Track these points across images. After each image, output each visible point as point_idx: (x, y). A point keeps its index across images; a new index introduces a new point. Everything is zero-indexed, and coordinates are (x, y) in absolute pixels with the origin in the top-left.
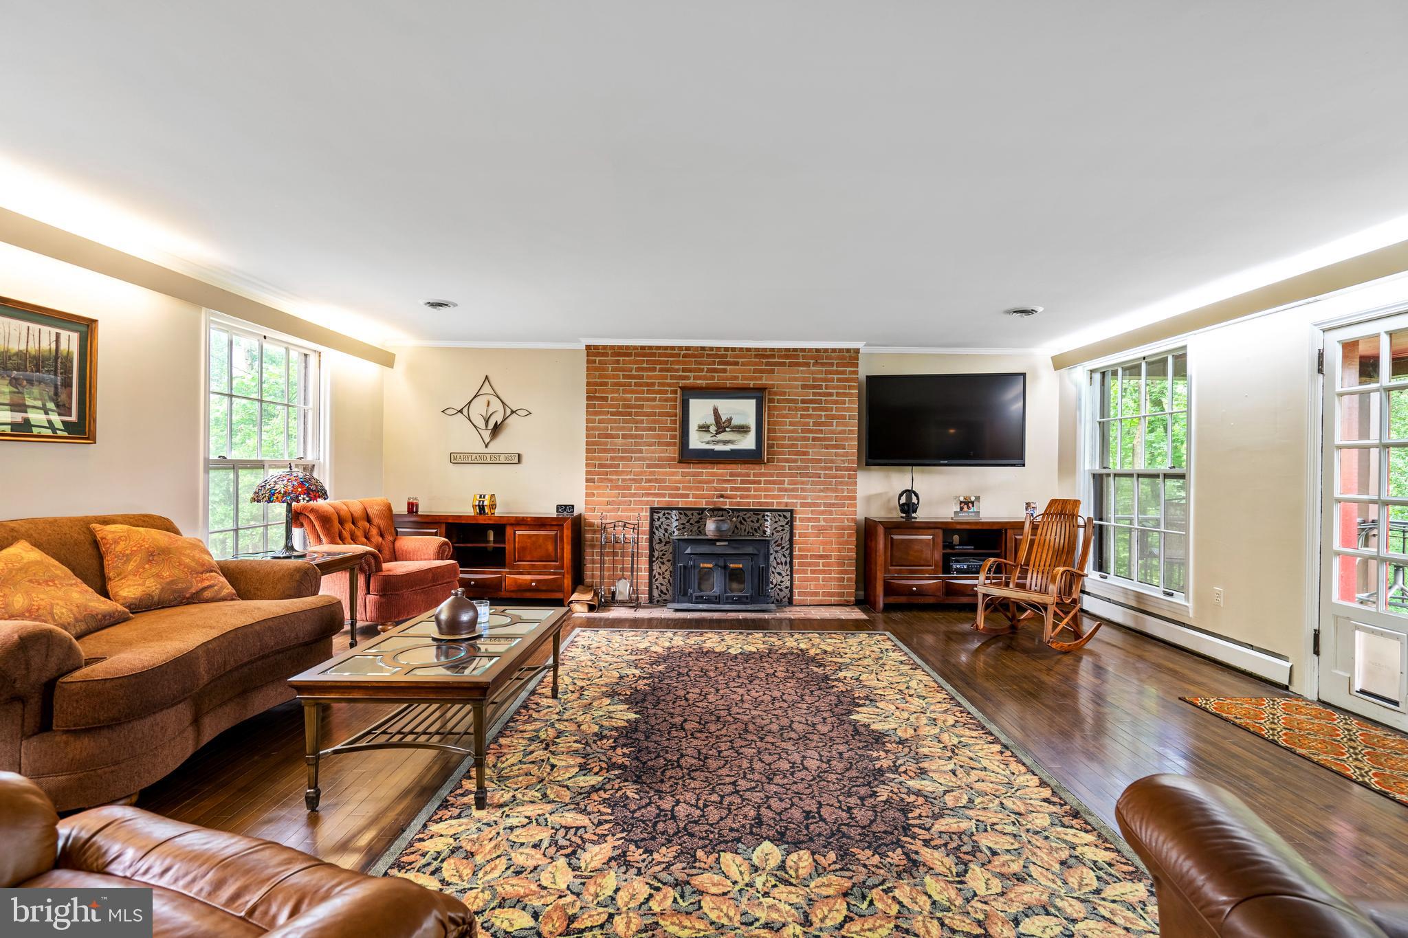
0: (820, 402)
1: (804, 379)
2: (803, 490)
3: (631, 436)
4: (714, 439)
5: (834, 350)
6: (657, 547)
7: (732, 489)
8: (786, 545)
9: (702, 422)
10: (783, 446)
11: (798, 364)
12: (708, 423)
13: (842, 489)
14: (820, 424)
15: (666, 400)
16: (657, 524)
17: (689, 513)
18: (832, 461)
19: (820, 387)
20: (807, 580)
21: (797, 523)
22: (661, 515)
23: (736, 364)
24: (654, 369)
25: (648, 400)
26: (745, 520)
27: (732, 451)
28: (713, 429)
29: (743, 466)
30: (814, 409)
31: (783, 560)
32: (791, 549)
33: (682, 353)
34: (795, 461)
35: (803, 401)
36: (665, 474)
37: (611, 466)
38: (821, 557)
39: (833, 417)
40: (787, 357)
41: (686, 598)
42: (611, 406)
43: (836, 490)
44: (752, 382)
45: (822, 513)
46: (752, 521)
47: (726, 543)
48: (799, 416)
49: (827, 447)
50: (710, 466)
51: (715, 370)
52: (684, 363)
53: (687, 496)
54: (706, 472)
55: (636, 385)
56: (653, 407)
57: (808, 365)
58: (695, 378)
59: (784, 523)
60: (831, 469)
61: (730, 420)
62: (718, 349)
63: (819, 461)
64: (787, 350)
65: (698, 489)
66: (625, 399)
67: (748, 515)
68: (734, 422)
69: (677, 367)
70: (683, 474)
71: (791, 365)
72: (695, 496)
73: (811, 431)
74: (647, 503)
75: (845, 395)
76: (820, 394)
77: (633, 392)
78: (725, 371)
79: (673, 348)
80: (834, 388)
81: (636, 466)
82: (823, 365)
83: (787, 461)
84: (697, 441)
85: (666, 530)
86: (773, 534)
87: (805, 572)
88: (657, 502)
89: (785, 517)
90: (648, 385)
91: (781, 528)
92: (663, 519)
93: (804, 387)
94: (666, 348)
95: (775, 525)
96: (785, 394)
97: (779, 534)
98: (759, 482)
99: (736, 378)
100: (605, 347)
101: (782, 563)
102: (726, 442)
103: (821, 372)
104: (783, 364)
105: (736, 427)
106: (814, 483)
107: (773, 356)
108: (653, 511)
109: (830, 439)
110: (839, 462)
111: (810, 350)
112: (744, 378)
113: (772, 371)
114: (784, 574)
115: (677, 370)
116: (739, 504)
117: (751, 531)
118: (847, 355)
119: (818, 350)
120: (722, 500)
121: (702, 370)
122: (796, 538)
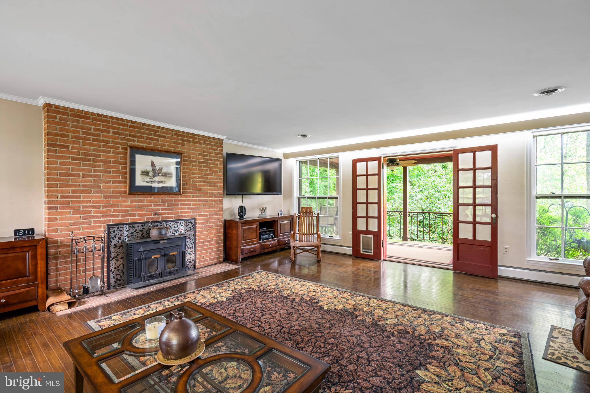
0: (207, 163)
1: (200, 151)
2: (200, 208)
3: (91, 176)
4: (151, 180)
5: (213, 138)
6: (113, 250)
7: (163, 209)
8: (192, 238)
9: (144, 169)
10: (189, 185)
11: (197, 143)
12: (148, 170)
13: (217, 207)
14: (207, 174)
15: (118, 153)
16: (113, 235)
17: (136, 226)
18: (212, 193)
19: (206, 156)
20: (202, 254)
21: (197, 225)
22: (115, 229)
23: (164, 137)
24: (109, 132)
25: (104, 151)
26: (171, 227)
27: (163, 187)
28: (151, 174)
29: (169, 196)
30: (204, 167)
31: (191, 246)
32: (194, 239)
33: (129, 124)
34: (196, 193)
35: (199, 162)
36: (119, 202)
37: (73, 197)
38: (208, 241)
39: (213, 171)
40: (191, 138)
41: (140, 279)
42: (71, 153)
43: (214, 207)
44: (173, 149)
45: (208, 219)
46: (174, 227)
47: (166, 241)
48: (197, 169)
49: (210, 186)
50: (149, 196)
51: (151, 139)
52: (131, 131)
53: (134, 215)
54: (146, 200)
55: (94, 140)
56: (108, 157)
57: (201, 143)
58: (138, 141)
59: (191, 226)
60: (212, 197)
61: (161, 169)
62: (153, 126)
63: (207, 193)
64: (192, 134)
65: (141, 210)
66: (85, 149)
67: (172, 223)
68: (164, 171)
69: (126, 133)
70: (131, 202)
71: (193, 142)
72: (139, 215)
73: (203, 178)
74: (105, 222)
75: (217, 161)
76: (207, 159)
77: (91, 145)
78: (157, 140)
79: (123, 120)
80: (213, 157)
81: (95, 197)
82: (208, 144)
83: (192, 193)
84: (140, 181)
85: (120, 239)
86: (185, 233)
87: (201, 250)
88: (112, 220)
89: (191, 223)
90: (103, 141)
91: (189, 229)
92: (117, 232)
93: (199, 155)
94: (118, 119)
95: (187, 228)
96: (190, 157)
97: (189, 232)
98: (178, 205)
99: (164, 145)
100: (65, 108)
101: (190, 248)
102: (159, 182)
103: (207, 148)
104: (189, 141)
105: (164, 173)
106: (205, 204)
107: (184, 136)
108: (109, 226)
109: (211, 182)
110: (215, 193)
111: (202, 136)
112: (168, 146)
113: (184, 144)
114: (191, 253)
115: (126, 135)
116: (167, 218)
117: (174, 232)
118: (218, 141)
119: (206, 137)
120: (156, 216)
121: (143, 137)
122: (197, 233)
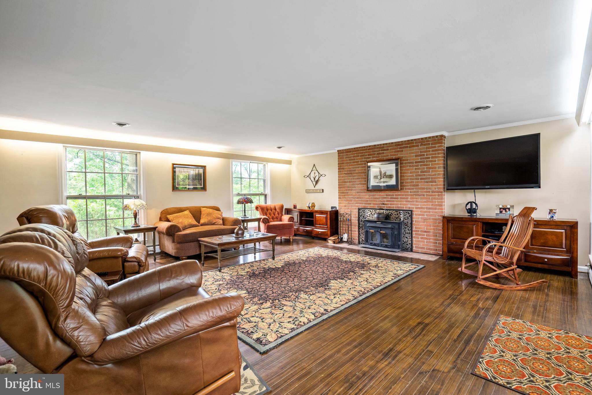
0: (424, 162)
1: (416, 152)
2: (416, 201)
3: (352, 182)
4: (380, 181)
5: (430, 137)
6: (361, 223)
7: (387, 201)
8: (410, 225)
9: (375, 175)
10: (407, 183)
11: (414, 146)
12: (377, 175)
13: (435, 201)
14: (424, 172)
15: (363, 167)
16: (361, 214)
17: (371, 210)
18: (430, 189)
19: (424, 155)
20: (419, 241)
21: (414, 216)
22: (362, 211)
23: (388, 150)
24: (358, 156)
25: (357, 168)
26: (392, 214)
27: (387, 185)
28: (379, 177)
29: (391, 192)
30: (421, 165)
31: (408, 232)
32: (412, 227)
33: (368, 148)
34: (413, 189)
35: (416, 162)
36: (363, 195)
37: (346, 193)
38: (425, 232)
39: (430, 168)
40: (408, 144)
41: (367, 243)
42: (345, 171)
43: (432, 202)
44: (394, 157)
45: (426, 212)
46: (395, 215)
47: (380, 223)
48: (414, 169)
49: (427, 182)
50: (379, 192)
51: (380, 154)
52: (369, 152)
53: (370, 204)
54: (378, 195)
55: (353, 162)
56: (358, 170)
57: (418, 146)
58: (373, 157)
59: (408, 216)
60: (429, 192)
61: (385, 173)
62: (380, 145)
63: (424, 188)
64: (408, 141)
65: (374, 201)
66: (350, 168)
67: (393, 212)
68: (387, 174)
69: (366, 154)
70: (369, 195)
71: (410, 147)
72: (374, 204)
73: (420, 175)
74: (357, 206)
75: (436, 157)
76: (424, 158)
77: (352, 165)
78: (383, 153)
79: (364, 147)
80: (430, 155)
81: (353, 192)
82: (425, 145)
83: (409, 189)
84: (373, 182)
85: (364, 217)
86: (404, 220)
87: (418, 238)
88: (361, 206)
89: (408, 213)
90: (357, 162)
91: (407, 218)
92: (362, 213)
93: (416, 156)
94: (362, 147)
95: (405, 217)
96: (407, 160)
97: (407, 220)
98: (398, 198)
99: (388, 156)
100: (343, 150)
101: (408, 233)
102: (384, 182)
103: (424, 148)
104: (407, 147)
105: (388, 176)
106: (421, 198)
107: (402, 144)
108: (359, 209)
109: (429, 178)
110: (433, 188)
111: (419, 139)
112: (391, 155)
113: (402, 151)
114: (408, 238)
115: (366, 155)
116: (390, 207)
117: (395, 218)
118: (436, 138)
119: (422, 139)
120: (383, 205)
121: (375, 154)
122: (414, 223)
